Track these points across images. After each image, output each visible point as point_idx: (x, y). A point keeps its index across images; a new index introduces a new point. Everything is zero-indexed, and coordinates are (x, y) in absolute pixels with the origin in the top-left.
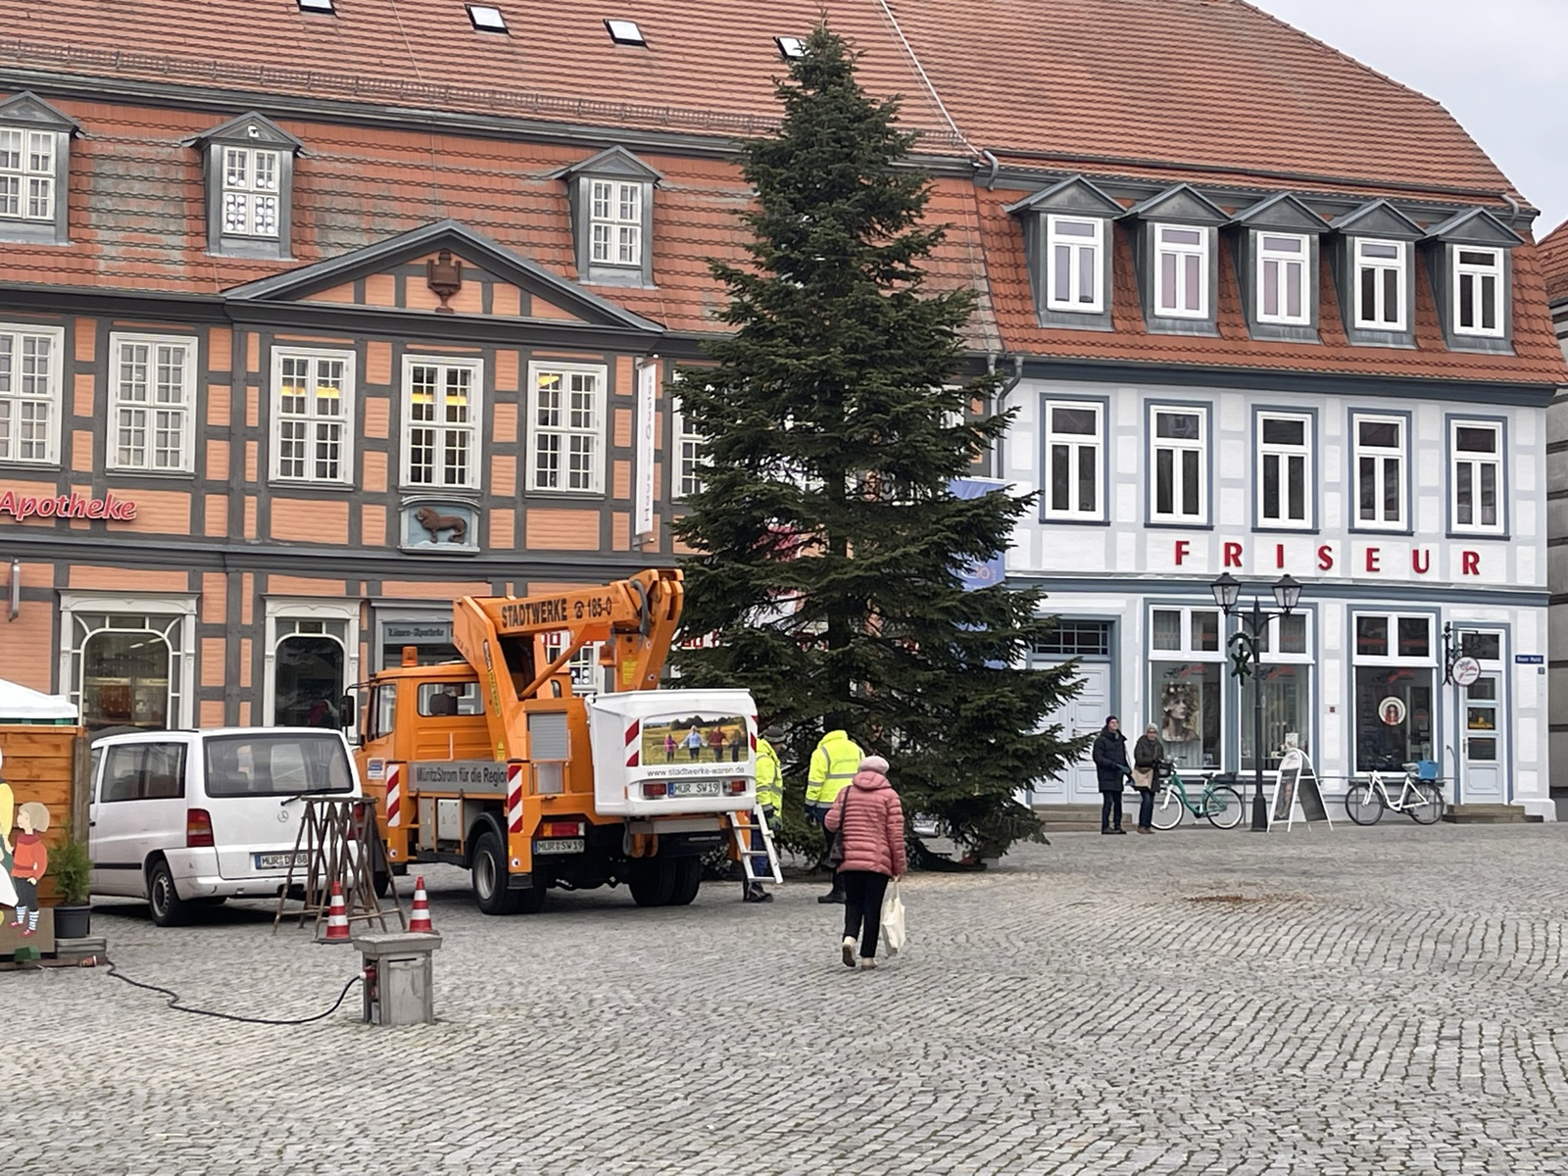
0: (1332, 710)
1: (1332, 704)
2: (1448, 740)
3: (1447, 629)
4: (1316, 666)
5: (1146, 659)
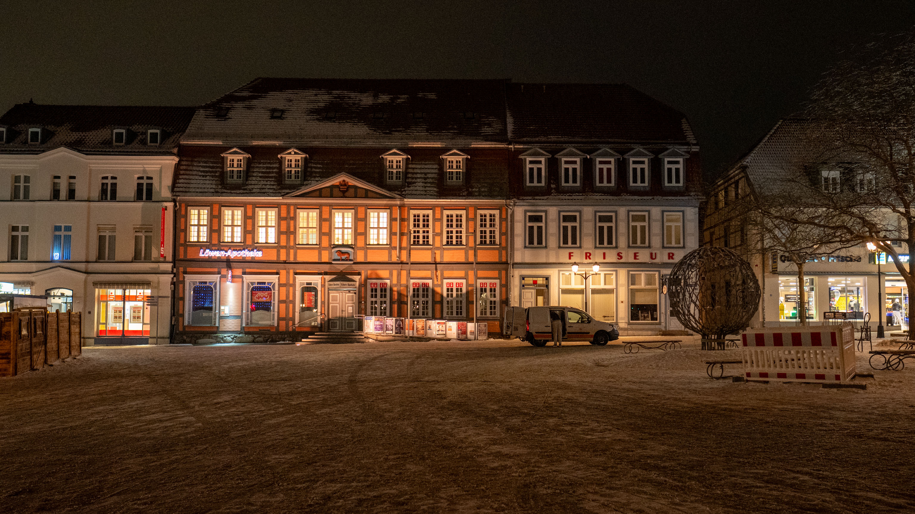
0: (622, 302)
1: (622, 300)
2: (663, 311)
3: (662, 277)
4: (617, 289)
5: (559, 288)
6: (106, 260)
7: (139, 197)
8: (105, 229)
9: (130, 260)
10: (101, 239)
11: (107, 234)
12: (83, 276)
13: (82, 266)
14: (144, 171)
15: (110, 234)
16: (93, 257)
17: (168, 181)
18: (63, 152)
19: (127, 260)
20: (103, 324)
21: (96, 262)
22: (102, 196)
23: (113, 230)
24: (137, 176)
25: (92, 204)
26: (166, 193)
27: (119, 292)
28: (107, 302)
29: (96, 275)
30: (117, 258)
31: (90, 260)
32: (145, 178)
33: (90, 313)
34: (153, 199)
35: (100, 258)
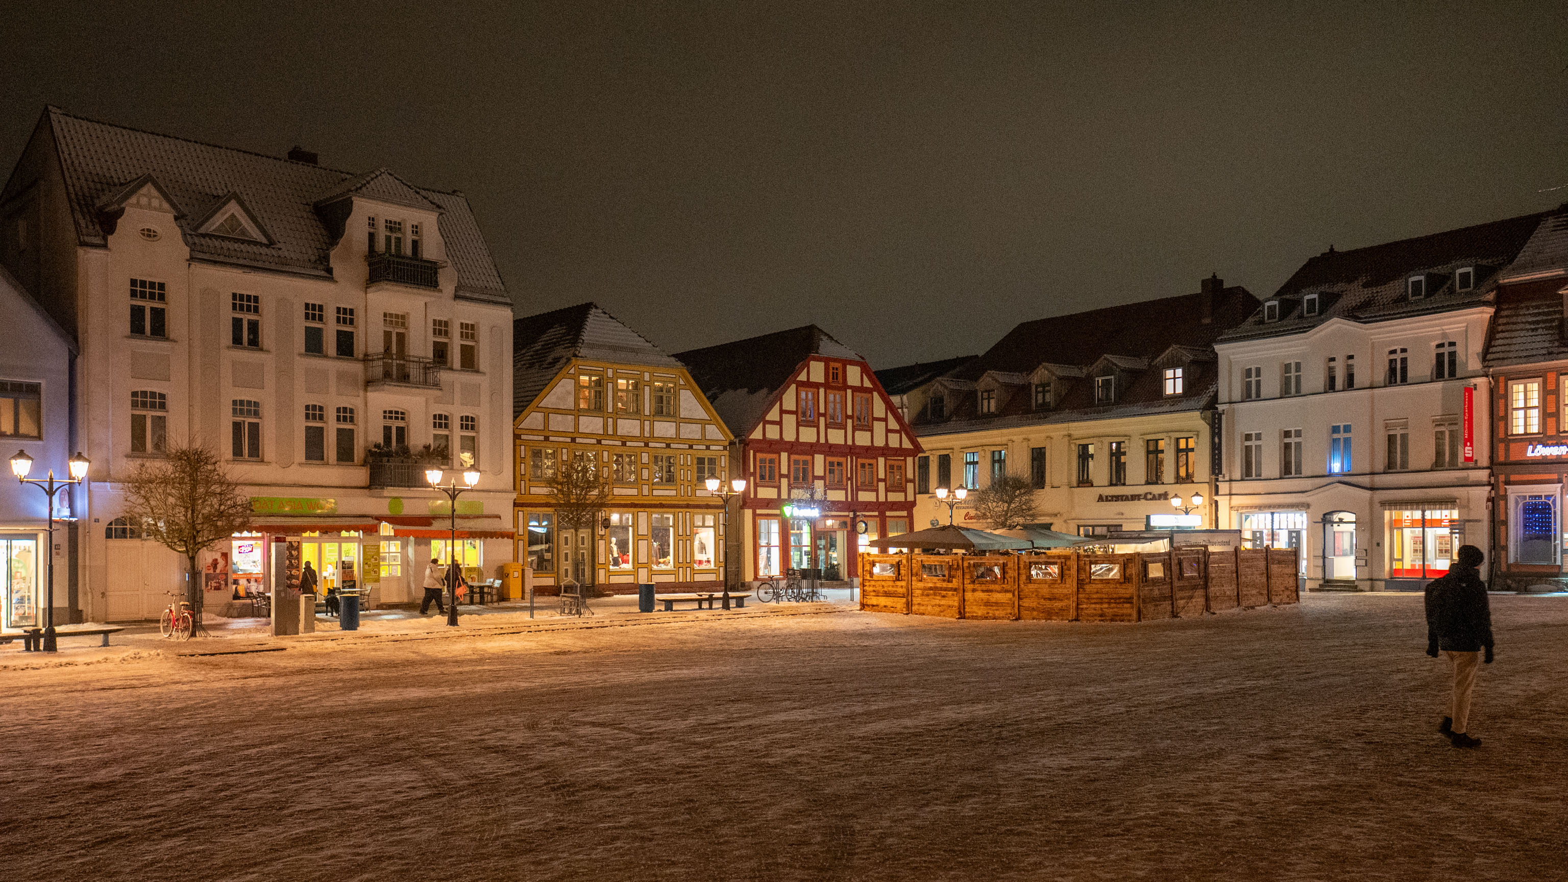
6: (1399, 469)
7: (1439, 374)
8: (1396, 425)
9: (1429, 467)
10: (1391, 439)
11: (1398, 432)
12: (1367, 494)
13: (1366, 480)
14: (1444, 335)
15: (1402, 432)
16: (1380, 466)
17: (1476, 345)
18: (1335, 326)
19: (1423, 468)
20: (1398, 560)
21: (1384, 473)
22: (1390, 377)
23: (1405, 426)
24: (1434, 344)
25: (1376, 391)
26: (1474, 364)
27: (1417, 515)
28: (1402, 528)
29: (1385, 492)
30: (1411, 466)
31: (1377, 470)
32: (1446, 345)
33: (1378, 544)
34: (1458, 376)
35: (1390, 467)
